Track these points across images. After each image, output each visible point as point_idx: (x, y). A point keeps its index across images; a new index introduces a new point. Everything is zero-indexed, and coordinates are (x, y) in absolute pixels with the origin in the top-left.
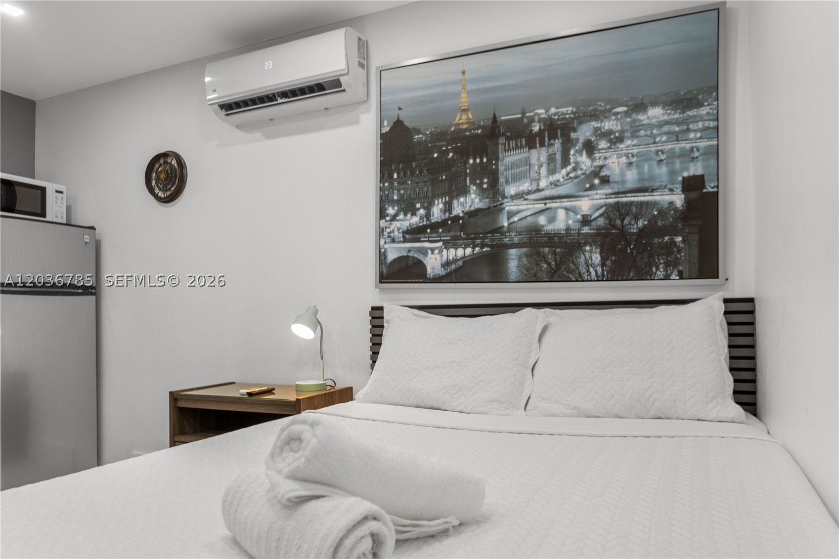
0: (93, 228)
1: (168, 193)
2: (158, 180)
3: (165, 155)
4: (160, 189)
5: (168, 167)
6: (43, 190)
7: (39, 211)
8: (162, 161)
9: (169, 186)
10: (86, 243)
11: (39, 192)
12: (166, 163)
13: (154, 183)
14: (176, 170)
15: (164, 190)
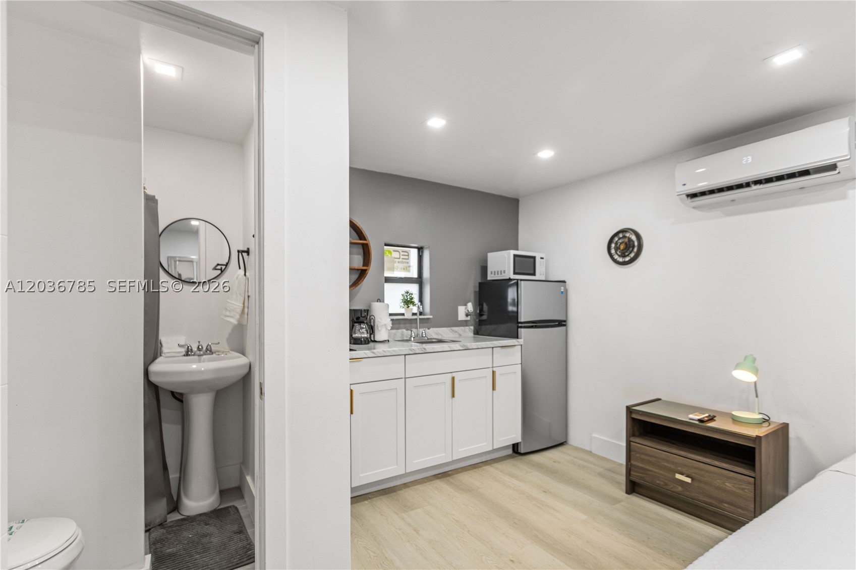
0: (564, 282)
1: (627, 259)
2: (617, 249)
3: (623, 231)
4: (619, 256)
5: (626, 240)
6: (534, 258)
7: (532, 272)
8: (621, 235)
9: (627, 254)
10: (562, 292)
11: (532, 260)
12: (624, 237)
13: (613, 251)
14: (633, 242)
15: (623, 255)
